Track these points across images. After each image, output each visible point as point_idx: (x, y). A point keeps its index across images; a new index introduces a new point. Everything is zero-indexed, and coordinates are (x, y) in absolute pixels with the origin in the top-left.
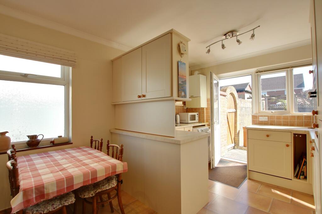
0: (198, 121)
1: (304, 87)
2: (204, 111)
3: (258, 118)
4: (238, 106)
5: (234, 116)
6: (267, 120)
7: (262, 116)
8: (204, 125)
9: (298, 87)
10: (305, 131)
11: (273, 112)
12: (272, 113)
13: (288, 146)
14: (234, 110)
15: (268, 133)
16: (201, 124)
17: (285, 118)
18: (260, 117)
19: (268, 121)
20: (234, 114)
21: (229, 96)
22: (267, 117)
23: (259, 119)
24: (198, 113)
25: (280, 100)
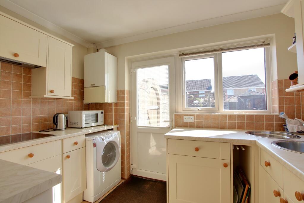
0: (103, 123)
1: (211, 89)
2: (112, 108)
3: (183, 117)
4: (161, 103)
5: (156, 114)
6: (193, 121)
7: (187, 115)
8: (112, 129)
9: (208, 89)
10: (250, 141)
11: (200, 109)
12: (198, 111)
13: (226, 166)
14: (157, 107)
15: (197, 145)
16: (106, 128)
17: (215, 118)
18: (185, 117)
19: (195, 121)
20: (156, 111)
21: (151, 90)
22: (193, 117)
23: (183, 119)
24: (103, 111)
25: (197, 98)
